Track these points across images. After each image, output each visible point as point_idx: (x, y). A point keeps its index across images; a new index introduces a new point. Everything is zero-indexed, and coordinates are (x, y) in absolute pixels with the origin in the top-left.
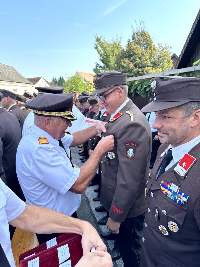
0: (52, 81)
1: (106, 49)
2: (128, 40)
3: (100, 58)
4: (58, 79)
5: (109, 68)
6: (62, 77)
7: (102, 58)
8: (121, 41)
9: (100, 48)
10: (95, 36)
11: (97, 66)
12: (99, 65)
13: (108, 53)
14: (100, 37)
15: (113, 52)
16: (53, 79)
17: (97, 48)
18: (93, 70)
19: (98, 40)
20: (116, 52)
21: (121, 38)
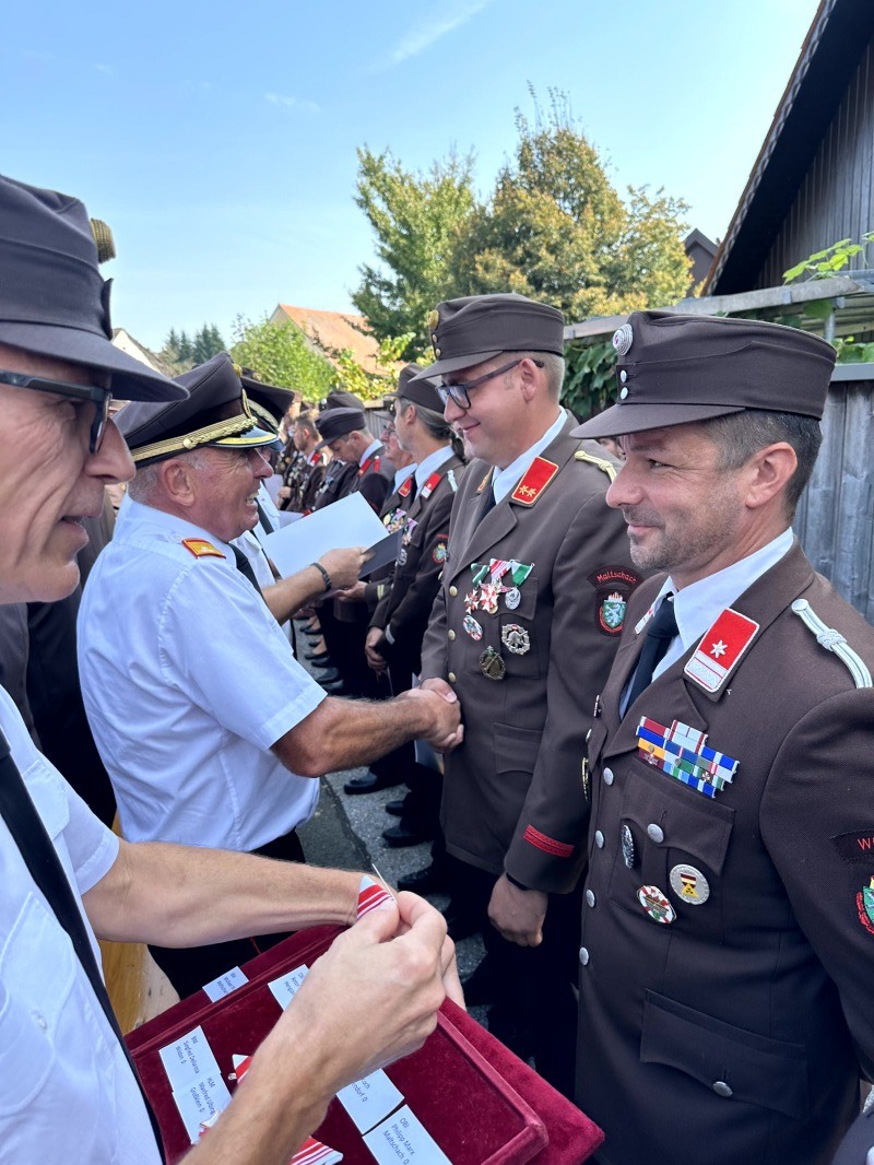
0: (164, 345)
1: (406, 210)
2: (503, 172)
3: (382, 249)
4: (192, 338)
5: (423, 291)
6: (209, 328)
7: (390, 250)
8: (470, 175)
9: (379, 203)
10: (359, 152)
11: (370, 281)
12: (378, 279)
13: (417, 226)
14: (381, 158)
15: (437, 220)
16: (169, 339)
17: (365, 203)
18: (352, 300)
19: (370, 169)
20: (451, 222)
21: (470, 161)
